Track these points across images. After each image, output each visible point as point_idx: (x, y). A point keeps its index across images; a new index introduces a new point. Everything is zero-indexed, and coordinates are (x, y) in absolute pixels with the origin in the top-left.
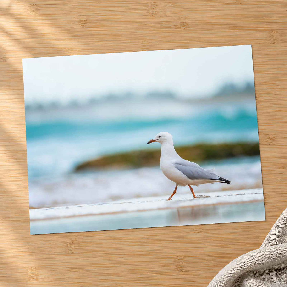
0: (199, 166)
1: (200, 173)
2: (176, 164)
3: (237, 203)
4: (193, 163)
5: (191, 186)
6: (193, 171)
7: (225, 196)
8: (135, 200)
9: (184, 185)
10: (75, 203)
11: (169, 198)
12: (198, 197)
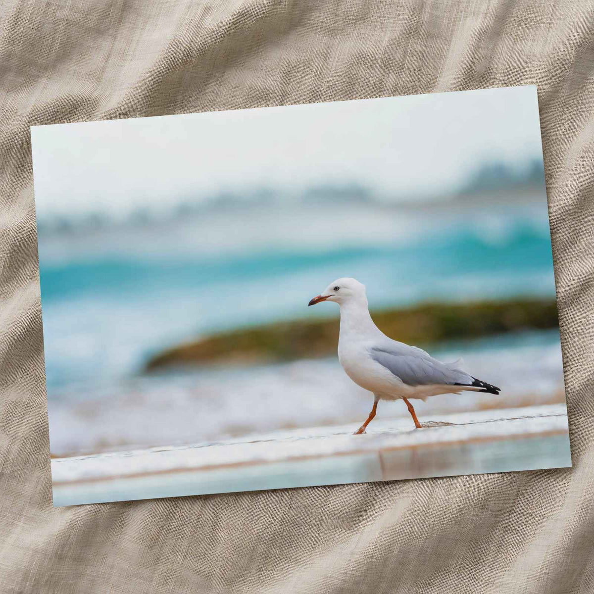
1: (429, 370)
2: (375, 352)
4: (414, 347)
7: (487, 422)
9: (393, 398)
11: (359, 428)
12: (425, 426)
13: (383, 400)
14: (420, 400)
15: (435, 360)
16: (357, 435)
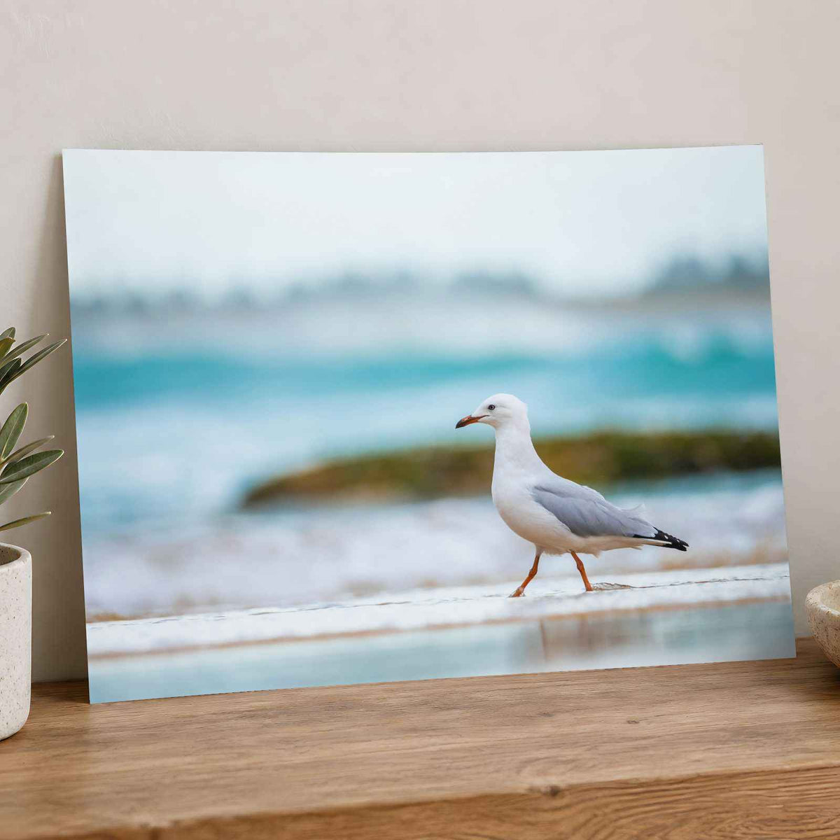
0: (601, 497)
1: (604, 517)
2: (538, 491)
3: (703, 606)
4: (586, 487)
5: (580, 555)
6: (586, 512)
7: (671, 585)
8: (419, 596)
9: (558, 552)
10: (246, 604)
11: (516, 589)
12: (597, 589)
13: (547, 553)
14: (592, 555)
15: (610, 504)
16: (514, 598)
